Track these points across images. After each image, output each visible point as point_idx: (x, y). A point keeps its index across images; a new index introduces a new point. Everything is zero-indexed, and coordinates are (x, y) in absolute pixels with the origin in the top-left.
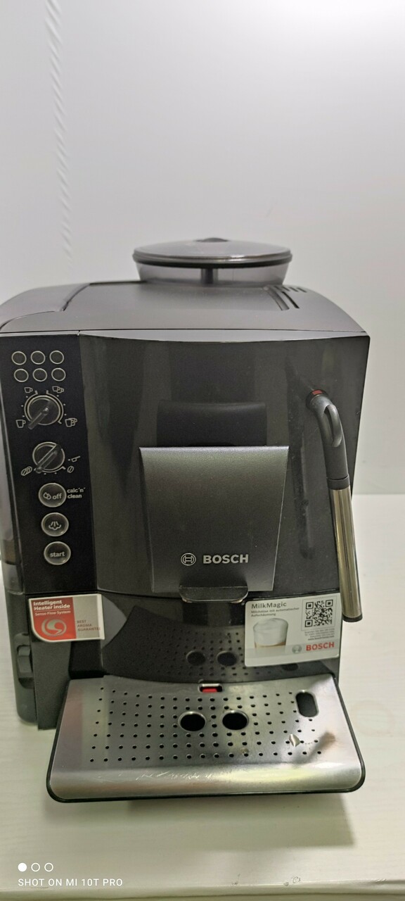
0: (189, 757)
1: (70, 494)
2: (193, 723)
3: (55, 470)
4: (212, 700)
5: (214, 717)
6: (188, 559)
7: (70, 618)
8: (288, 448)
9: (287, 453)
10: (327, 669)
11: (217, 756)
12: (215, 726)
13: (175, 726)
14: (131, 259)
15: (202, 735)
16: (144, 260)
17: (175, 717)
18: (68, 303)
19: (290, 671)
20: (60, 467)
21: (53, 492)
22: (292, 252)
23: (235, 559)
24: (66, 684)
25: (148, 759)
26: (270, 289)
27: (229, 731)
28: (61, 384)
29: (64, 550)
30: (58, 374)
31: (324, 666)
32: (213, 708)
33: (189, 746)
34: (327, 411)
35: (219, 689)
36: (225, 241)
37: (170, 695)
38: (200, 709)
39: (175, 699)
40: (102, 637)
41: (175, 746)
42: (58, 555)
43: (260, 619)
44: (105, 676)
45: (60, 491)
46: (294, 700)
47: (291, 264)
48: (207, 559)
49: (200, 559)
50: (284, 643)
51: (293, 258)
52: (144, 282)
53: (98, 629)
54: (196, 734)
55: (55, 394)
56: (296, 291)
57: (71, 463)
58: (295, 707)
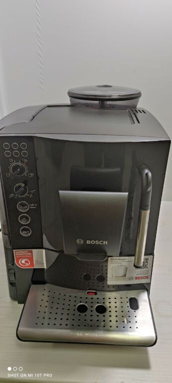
0: (79, 325)
1: (31, 206)
2: (82, 309)
3: (24, 196)
4: (92, 298)
5: (92, 307)
6: (80, 241)
7: (31, 259)
8: (127, 193)
9: (127, 196)
10: (145, 287)
11: (91, 326)
12: (92, 311)
13: (74, 310)
14: (67, 95)
15: (86, 315)
16: (72, 96)
17: (75, 306)
18: (34, 117)
19: (128, 287)
20: (26, 194)
21: (23, 205)
22: (142, 92)
23: (101, 243)
24: (30, 286)
25: (61, 325)
26: (129, 111)
27: (98, 314)
28: (26, 158)
29: (29, 230)
30: (25, 154)
31: (144, 286)
32: (92, 303)
33: (79, 320)
34: (147, 174)
35: (96, 293)
36: (111, 87)
37: (73, 295)
38: (86, 302)
39: (76, 297)
40: (45, 267)
41: (73, 319)
42: (26, 232)
43: (115, 265)
44: (47, 284)
45: (26, 205)
46: (128, 301)
47: (140, 98)
48: (88, 242)
49: (85, 242)
50: (125, 276)
51: (142, 96)
52: (71, 106)
53: (43, 264)
54: (83, 314)
55: (24, 162)
56: (141, 112)
57: (31, 193)
58: (128, 304)
